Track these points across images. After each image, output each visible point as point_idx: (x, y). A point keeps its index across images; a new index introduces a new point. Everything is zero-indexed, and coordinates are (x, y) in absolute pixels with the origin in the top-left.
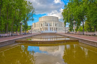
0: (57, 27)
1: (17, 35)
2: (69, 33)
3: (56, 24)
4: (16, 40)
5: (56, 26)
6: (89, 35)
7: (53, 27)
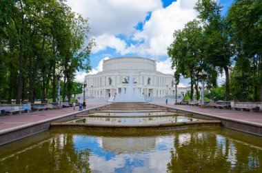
0: (151, 87)
1: (47, 109)
2: (187, 104)
3: (149, 79)
4: (52, 124)
5: (149, 83)
6: (245, 110)
7: (141, 86)
